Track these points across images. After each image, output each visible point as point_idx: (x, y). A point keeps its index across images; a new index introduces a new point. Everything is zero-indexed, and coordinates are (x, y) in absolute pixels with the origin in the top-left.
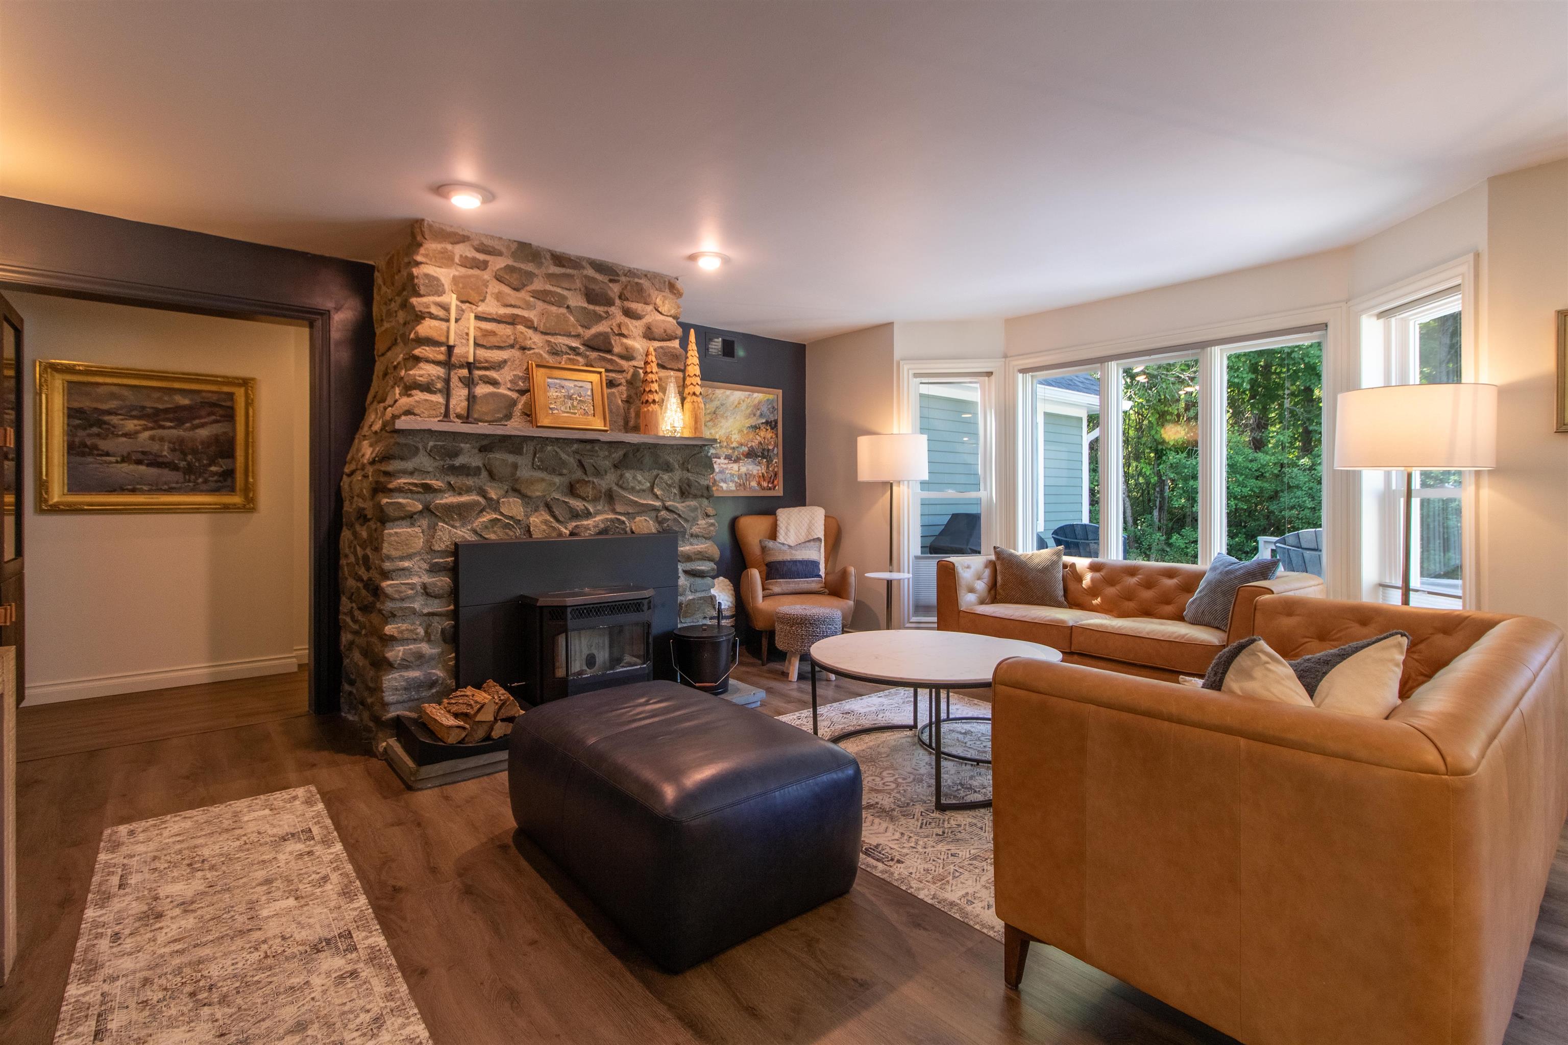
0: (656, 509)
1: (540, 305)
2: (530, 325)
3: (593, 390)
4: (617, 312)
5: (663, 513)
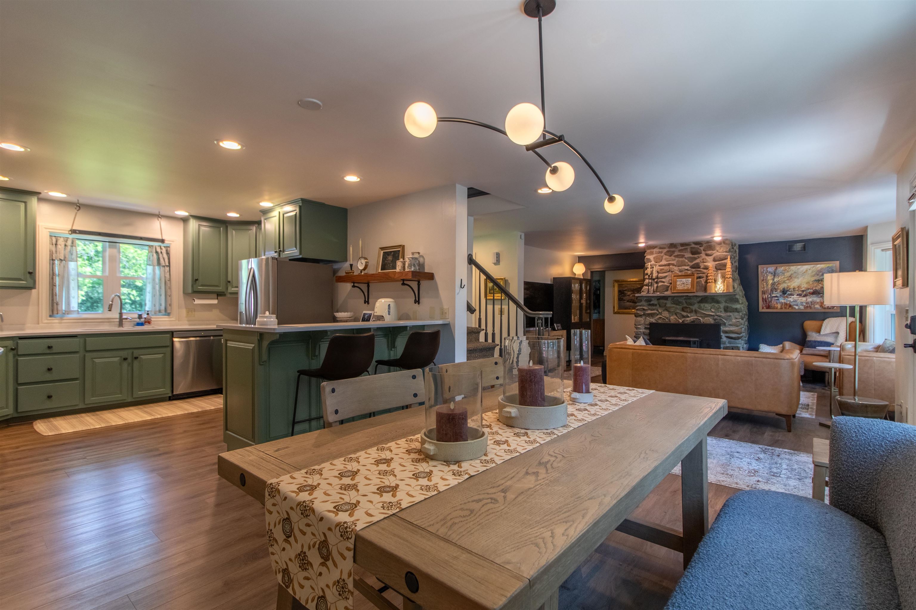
0: (713, 316)
1: (677, 259)
2: (673, 265)
3: (691, 281)
4: (703, 255)
5: (716, 317)
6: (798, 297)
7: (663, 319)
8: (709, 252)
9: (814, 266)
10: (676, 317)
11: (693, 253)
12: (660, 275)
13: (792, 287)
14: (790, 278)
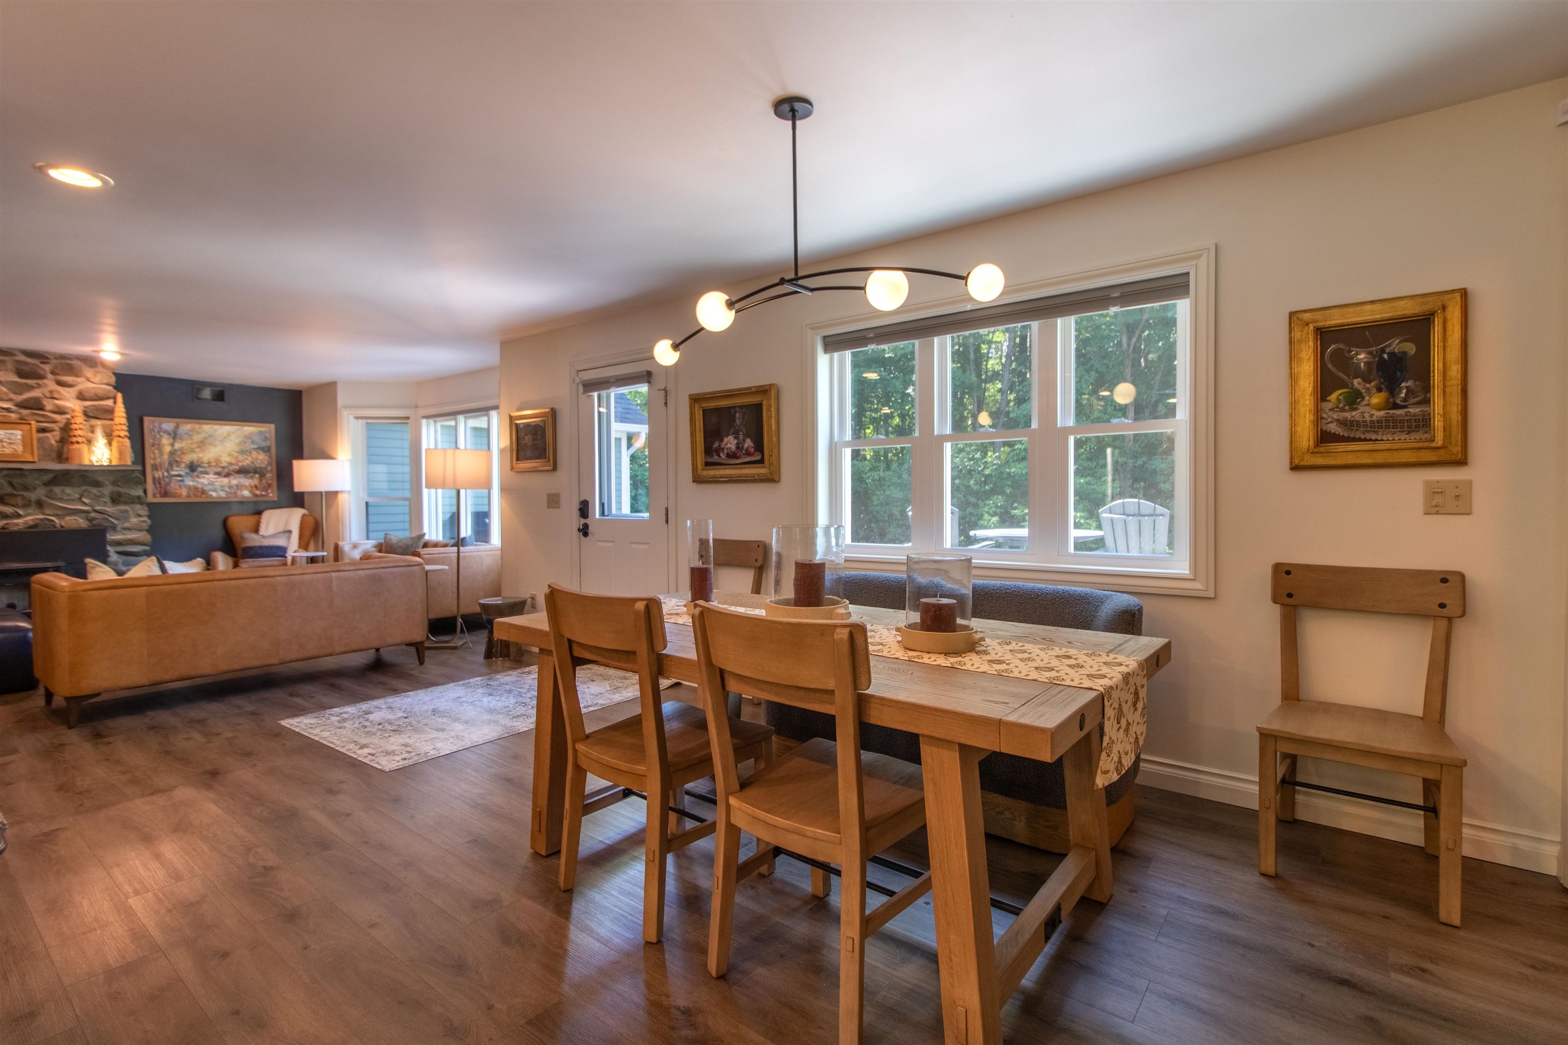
0: (87, 512)
3: (23, 436)
4: (50, 384)
5: (93, 515)
6: (216, 476)
8: (66, 379)
9: (239, 429)
11: (21, 374)
13: (205, 459)
14: (202, 444)
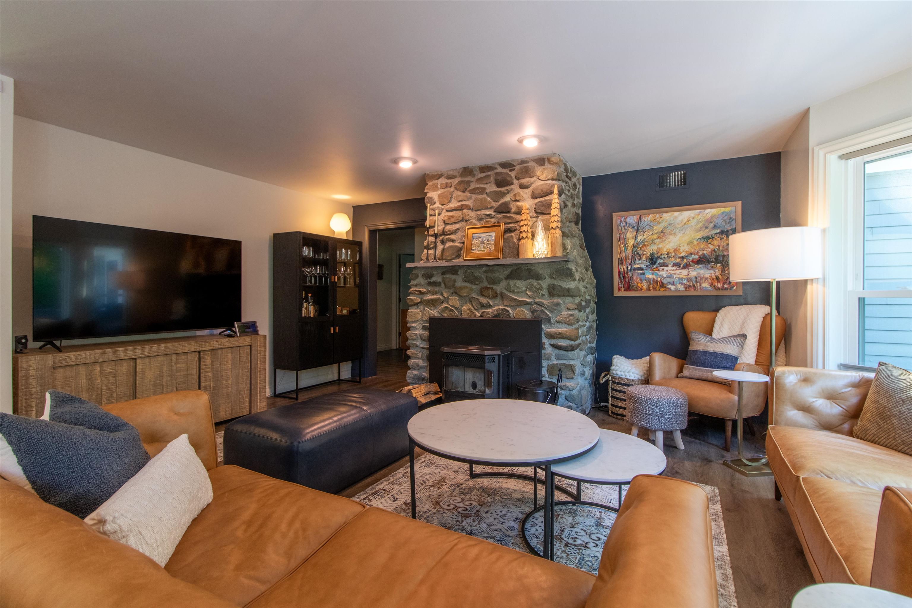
0: (530, 304)
1: (474, 196)
2: (468, 207)
3: (496, 237)
4: (515, 188)
5: (534, 306)
6: (675, 268)
7: (451, 310)
8: (525, 181)
9: (700, 212)
10: (471, 307)
11: (499, 184)
12: (448, 227)
13: (665, 251)
14: (662, 233)
